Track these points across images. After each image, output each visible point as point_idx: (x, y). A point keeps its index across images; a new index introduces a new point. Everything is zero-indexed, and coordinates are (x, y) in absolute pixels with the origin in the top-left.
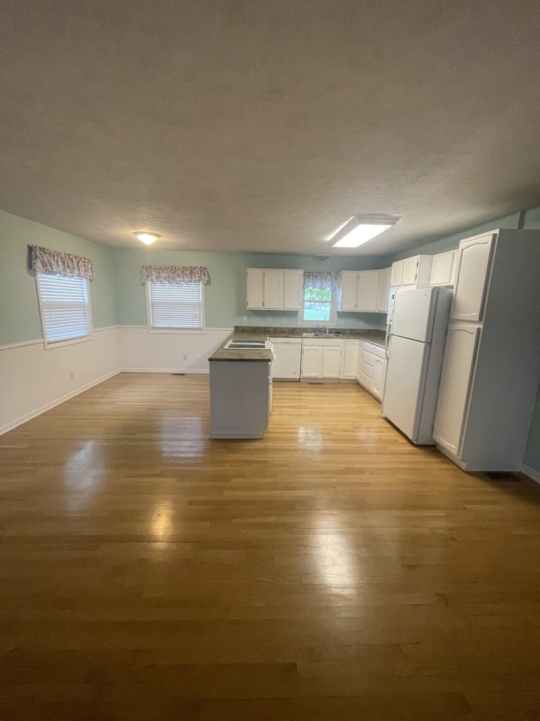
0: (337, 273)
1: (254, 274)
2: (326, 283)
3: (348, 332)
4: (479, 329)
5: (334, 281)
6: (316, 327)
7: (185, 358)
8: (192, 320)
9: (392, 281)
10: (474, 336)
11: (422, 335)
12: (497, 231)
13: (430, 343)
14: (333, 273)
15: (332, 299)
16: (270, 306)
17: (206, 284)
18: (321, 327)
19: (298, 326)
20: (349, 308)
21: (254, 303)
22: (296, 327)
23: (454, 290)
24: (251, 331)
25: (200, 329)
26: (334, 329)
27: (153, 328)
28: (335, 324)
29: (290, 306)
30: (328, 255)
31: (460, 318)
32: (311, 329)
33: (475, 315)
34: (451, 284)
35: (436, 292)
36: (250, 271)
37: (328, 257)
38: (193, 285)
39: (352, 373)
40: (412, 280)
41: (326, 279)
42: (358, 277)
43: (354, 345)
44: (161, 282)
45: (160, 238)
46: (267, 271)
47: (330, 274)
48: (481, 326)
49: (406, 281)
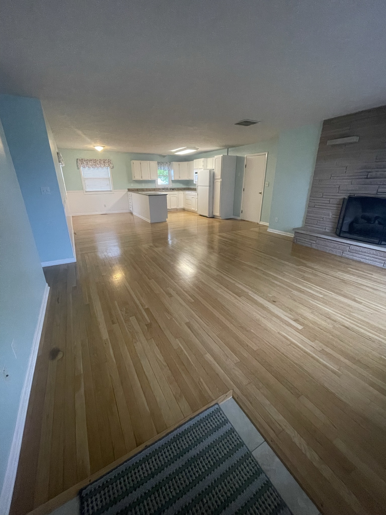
0: (170, 163)
1: (136, 163)
2: (166, 167)
3: (177, 189)
4: (221, 181)
5: (169, 166)
6: (164, 187)
7: (105, 206)
8: (106, 186)
9: (194, 167)
10: (220, 183)
11: (208, 184)
12: (222, 155)
13: (210, 186)
14: (168, 163)
15: (169, 175)
16: (145, 178)
17: (112, 168)
18: (166, 187)
19: (157, 188)
20: (177, 178)
21: (137, 177)
22: (155, 188)
23: (214, 170)
24: (136, 191)
25: (111, 191)
26: (172, 188)
27: (86, 192)
28: (171, 186)
29: (153, 178)
30: (166, 155)
31: (217, 178)
32: (162, 188)
33: (220, 177)
34: (213, 168)
35: (210, 171)
36: (135, 162)
37: (167, 156)
38: (105, 169)
39: (182, 206)
40: (202, 167)
41: (166, 166)
42: (179, 165)
43: (181, 193)
44: (89, 167)
45: (104, 148)
46: (142, 162)
47: (167, 163)
48: (221, 180)
49: (200, 167)
